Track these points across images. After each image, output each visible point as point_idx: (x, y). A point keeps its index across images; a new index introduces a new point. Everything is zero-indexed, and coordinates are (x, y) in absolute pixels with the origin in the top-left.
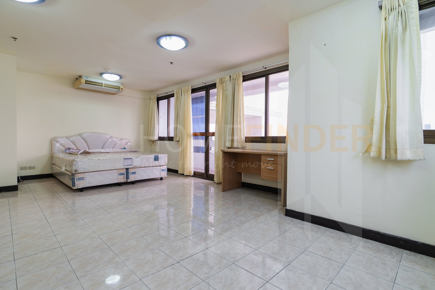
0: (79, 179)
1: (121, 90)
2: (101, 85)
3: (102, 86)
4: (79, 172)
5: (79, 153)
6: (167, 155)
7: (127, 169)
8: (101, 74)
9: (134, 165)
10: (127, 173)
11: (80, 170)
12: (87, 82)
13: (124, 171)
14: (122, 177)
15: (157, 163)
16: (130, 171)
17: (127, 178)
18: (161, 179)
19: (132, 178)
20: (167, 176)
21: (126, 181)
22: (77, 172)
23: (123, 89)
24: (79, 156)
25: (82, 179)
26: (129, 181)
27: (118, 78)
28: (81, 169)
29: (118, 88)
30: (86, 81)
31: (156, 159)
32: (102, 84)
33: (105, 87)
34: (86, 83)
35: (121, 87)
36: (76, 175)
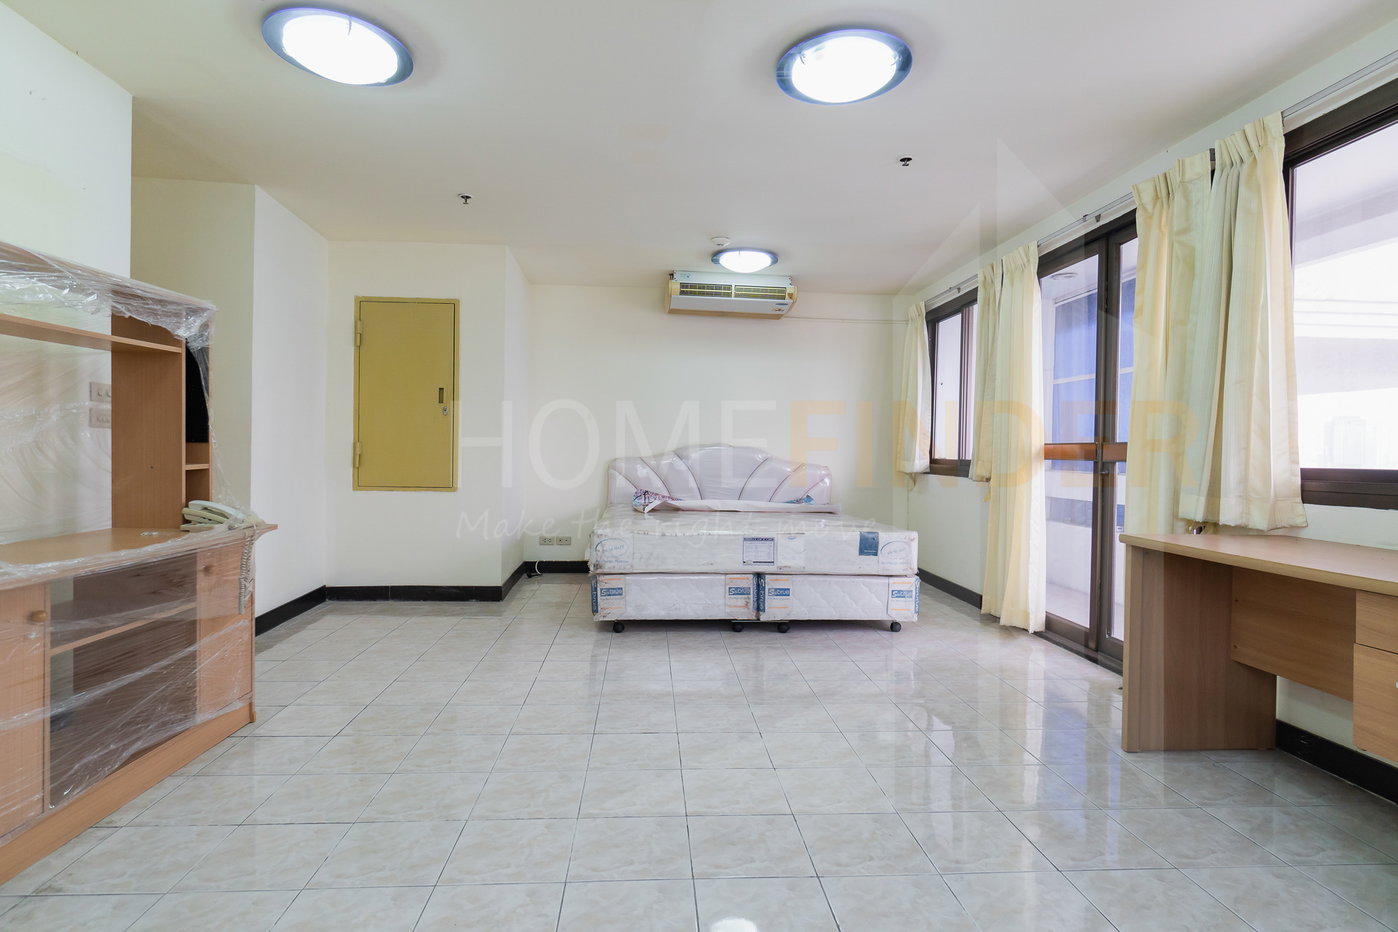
0: (609, 592)
1: (787, 300)
2: (725, 291)
3: (729, 295)
4: (606, 570)
5: (647, 509)
6: (915, 535)
7: (759, 576)
8: (716, 255)
9: (780, 565)
10: (760, 588)
11: (608, 565)
12: (687, 289)
13: (749, 583)
14: (740, 600)
15: (869, 564)
16: (770, 583)
17: (759, 609)
18: (894, 627)
19: (775, 610)
20: (915, 619)
21: (754, 618)
22: (599, 571)
23: (795, 296)
24: (646, 516)
25: (618, 592)
26: (764, 618)
27: (764, 260)
28: (610, 562)
29: (779, 294)
30: (683, 285)
31: (869, 546)
32: (729, 287)
33: (737, 296)
34: (682, 293)
35: (790, 289)
36: (601, 578)
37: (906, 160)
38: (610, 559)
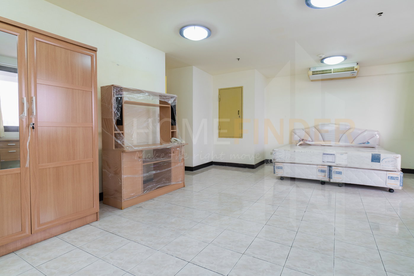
0: (279, 168)
1: (355, 71)
2: (329, 71)
3: (331, 73)
4: (277, 161)
5: (298, 145)
7: (330, 167)
8: (322, 60)
9: (337, 163)
10: (330, 171)
11: (277, 160)
12: (314, 73)
13: (326, 169)
14: (323, 174)
15: (376, 165)
16: (334, 169)
17: (330, 177)
18: (391, 190)
19: (336, 178)
20: (400, 188)
21: (328, 181)
22: (275, 161)
23: (358, 69)
24: (298, 146)
25: (281, 168)
26: (332, 181)
27: (342, 59)
28: (278, 159)
29: (352, 69)
30: (313, 72)
31: (376, 159)
32: (331, 70)
33: (334, 72)
34: (313, 74)
35: (356, 67)
36: (276, 163)
37: (380, 14)
38: (278, 158)
